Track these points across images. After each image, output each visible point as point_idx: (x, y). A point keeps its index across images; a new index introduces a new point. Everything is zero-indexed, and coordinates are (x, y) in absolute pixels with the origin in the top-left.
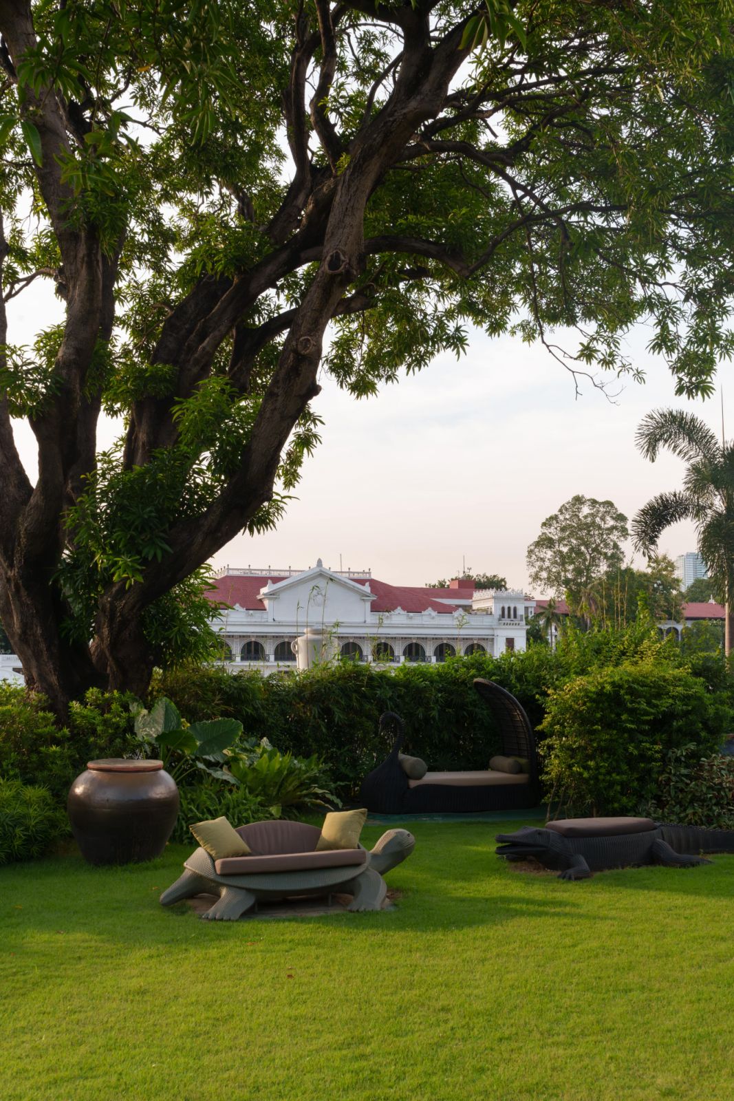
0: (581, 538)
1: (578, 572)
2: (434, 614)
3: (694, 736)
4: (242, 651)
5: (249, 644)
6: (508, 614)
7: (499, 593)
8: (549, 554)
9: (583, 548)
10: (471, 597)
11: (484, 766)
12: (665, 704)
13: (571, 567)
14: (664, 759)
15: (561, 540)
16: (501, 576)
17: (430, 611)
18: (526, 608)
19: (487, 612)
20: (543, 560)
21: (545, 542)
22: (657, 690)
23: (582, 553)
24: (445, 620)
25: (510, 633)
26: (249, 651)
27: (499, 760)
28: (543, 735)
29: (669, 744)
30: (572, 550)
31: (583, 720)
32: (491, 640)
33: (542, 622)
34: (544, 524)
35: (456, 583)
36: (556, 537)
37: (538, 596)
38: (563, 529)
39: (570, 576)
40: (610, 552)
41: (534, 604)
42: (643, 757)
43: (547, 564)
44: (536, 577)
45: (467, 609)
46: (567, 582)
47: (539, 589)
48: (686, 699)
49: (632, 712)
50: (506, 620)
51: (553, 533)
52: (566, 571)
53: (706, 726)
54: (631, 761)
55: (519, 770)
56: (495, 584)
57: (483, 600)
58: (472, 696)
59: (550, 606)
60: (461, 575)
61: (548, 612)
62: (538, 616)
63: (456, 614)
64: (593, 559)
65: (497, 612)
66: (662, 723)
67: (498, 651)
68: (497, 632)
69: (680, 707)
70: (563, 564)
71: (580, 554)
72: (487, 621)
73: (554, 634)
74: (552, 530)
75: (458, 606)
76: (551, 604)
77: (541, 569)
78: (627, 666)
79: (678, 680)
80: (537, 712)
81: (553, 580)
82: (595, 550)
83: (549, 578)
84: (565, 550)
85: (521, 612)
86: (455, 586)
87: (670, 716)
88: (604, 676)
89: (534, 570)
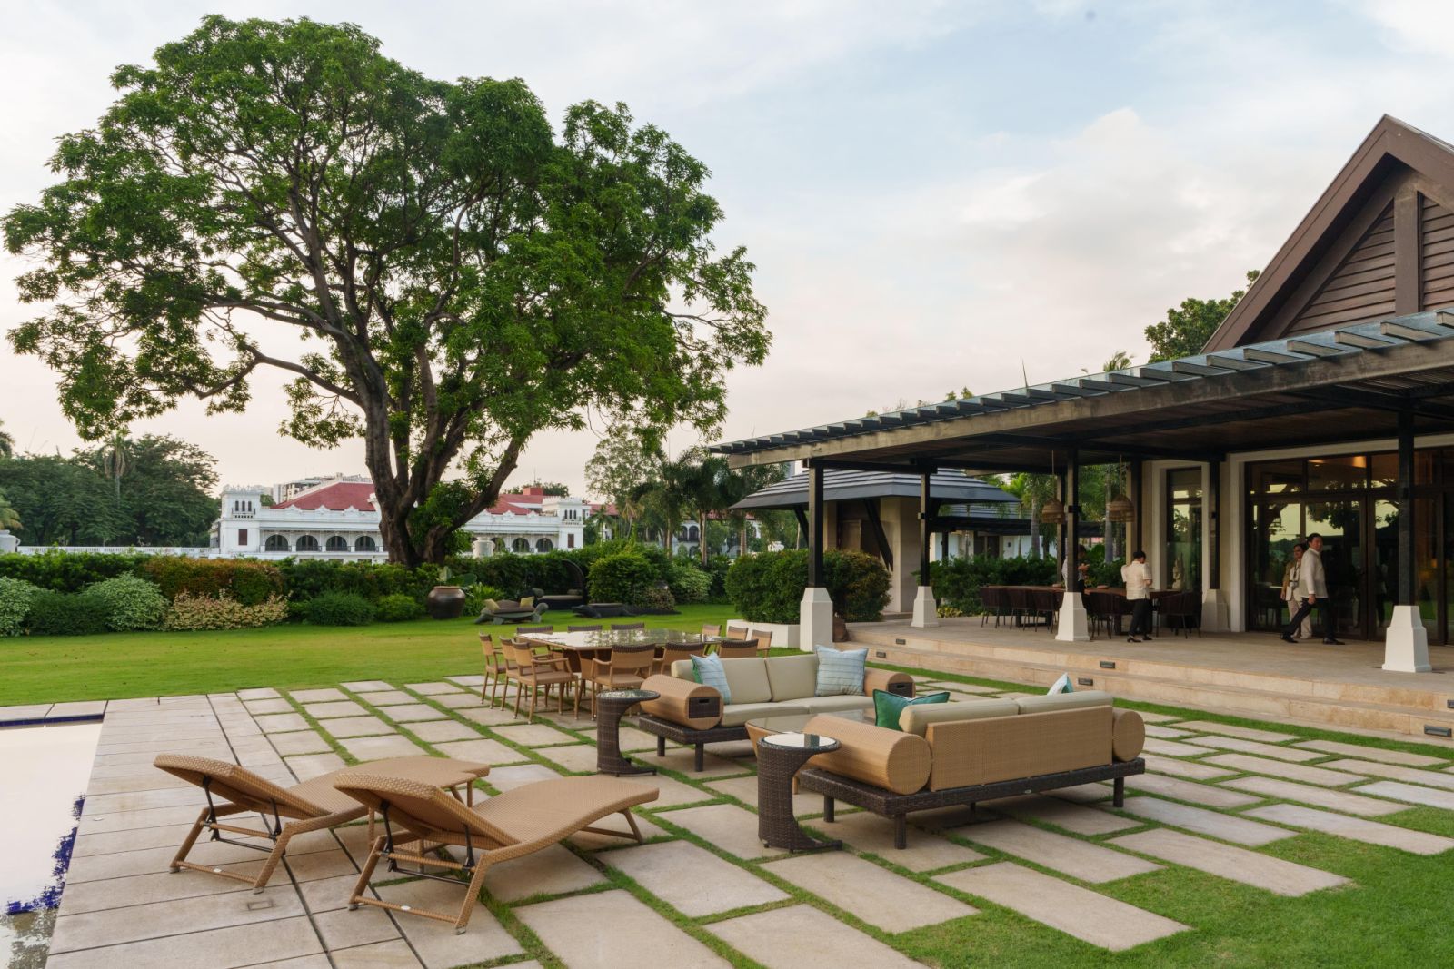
0: (627, 458)
1: (624, 483)
2: (512, 515)
3: (643, 580)
4: (356, 543)
5: (362, 538)
6: (569, 516)
7: (563, 500)
8: (602, 469)
9: (628, 465)
10: (541, 502)
11: (566, 593)
12: (632, 568)
13: (619, 480)
14: (632, 588)
15: (611, 459)
16: (564, 485)
17: (509, 513)
18: (584, 511)
19: (553, 514)
20: (597, 474)
21: (600, 460)
22: (629, 563)
23: (628, 469)
24: (521, 520)
25: (571, 531)
26: (362, 544)
27: (571, 591)
28: (587, 580)
29: (633, 582)
30: (620, 466)
31: (603, 574)
32: (556, 536)
33: (595, 522)
34: (598, 446)
35: (528, 490)
36: (607, 457)
37: (593, 502)
38: (613, 450)
39: (617, 486)
40: (648, 469)
41: (590, 508)
42: (624, 587)
43: (600, 477)
44: (592, 487)
45: (538, 511)
46: (615, 491)
47: (594, 496)
48: (640, 566)
49: (621, 571)
50: (568, 520)
51: (606, 453)
52: (614, 482)
53: (648, 576)
54: (620, 588)
55: (580, 594)
56: (559, 491)
57: (549, 503)
58: (560, 567)
59: (602, 510)
60: (532, 484)
61: (600, 514)
62: (593, 517)
63: (529, 515)
64: (636, 473)
65: (561, 515)
66: (631, 575)
67: (562, 545)
68: (561, 530)
69: (638, 569)
70: (613, 477)
71: (626, 469)
72: (553, 521)
73: (605, 532)
74: (605, 451)
75: (531, 509)
76: (602, 509)
77: (596, 481)
78: (620, 555)
79: (637, 560)
80: (586, 571)
81: (605, 489)
82: (637, 467)
83: (601, 488)
84: (614, 466)
85: (579, 514)
86: (527, 492)
87: (634, 572)
88: (611, 558)
89: (590, 481)
